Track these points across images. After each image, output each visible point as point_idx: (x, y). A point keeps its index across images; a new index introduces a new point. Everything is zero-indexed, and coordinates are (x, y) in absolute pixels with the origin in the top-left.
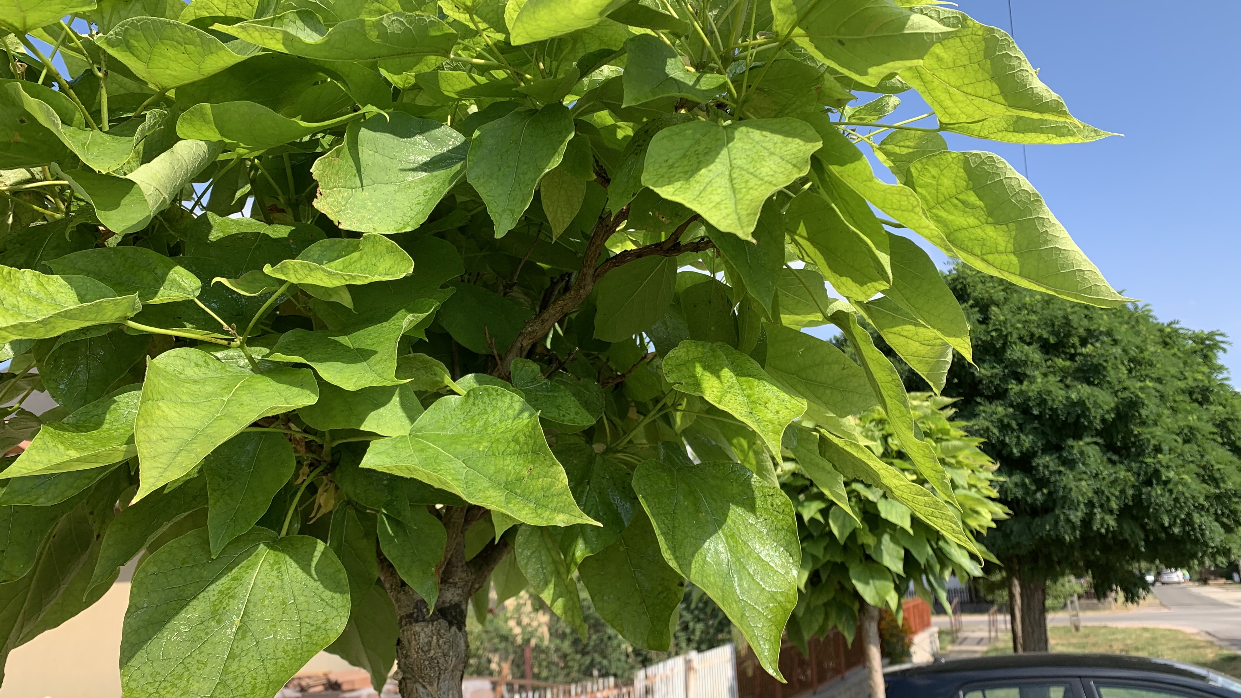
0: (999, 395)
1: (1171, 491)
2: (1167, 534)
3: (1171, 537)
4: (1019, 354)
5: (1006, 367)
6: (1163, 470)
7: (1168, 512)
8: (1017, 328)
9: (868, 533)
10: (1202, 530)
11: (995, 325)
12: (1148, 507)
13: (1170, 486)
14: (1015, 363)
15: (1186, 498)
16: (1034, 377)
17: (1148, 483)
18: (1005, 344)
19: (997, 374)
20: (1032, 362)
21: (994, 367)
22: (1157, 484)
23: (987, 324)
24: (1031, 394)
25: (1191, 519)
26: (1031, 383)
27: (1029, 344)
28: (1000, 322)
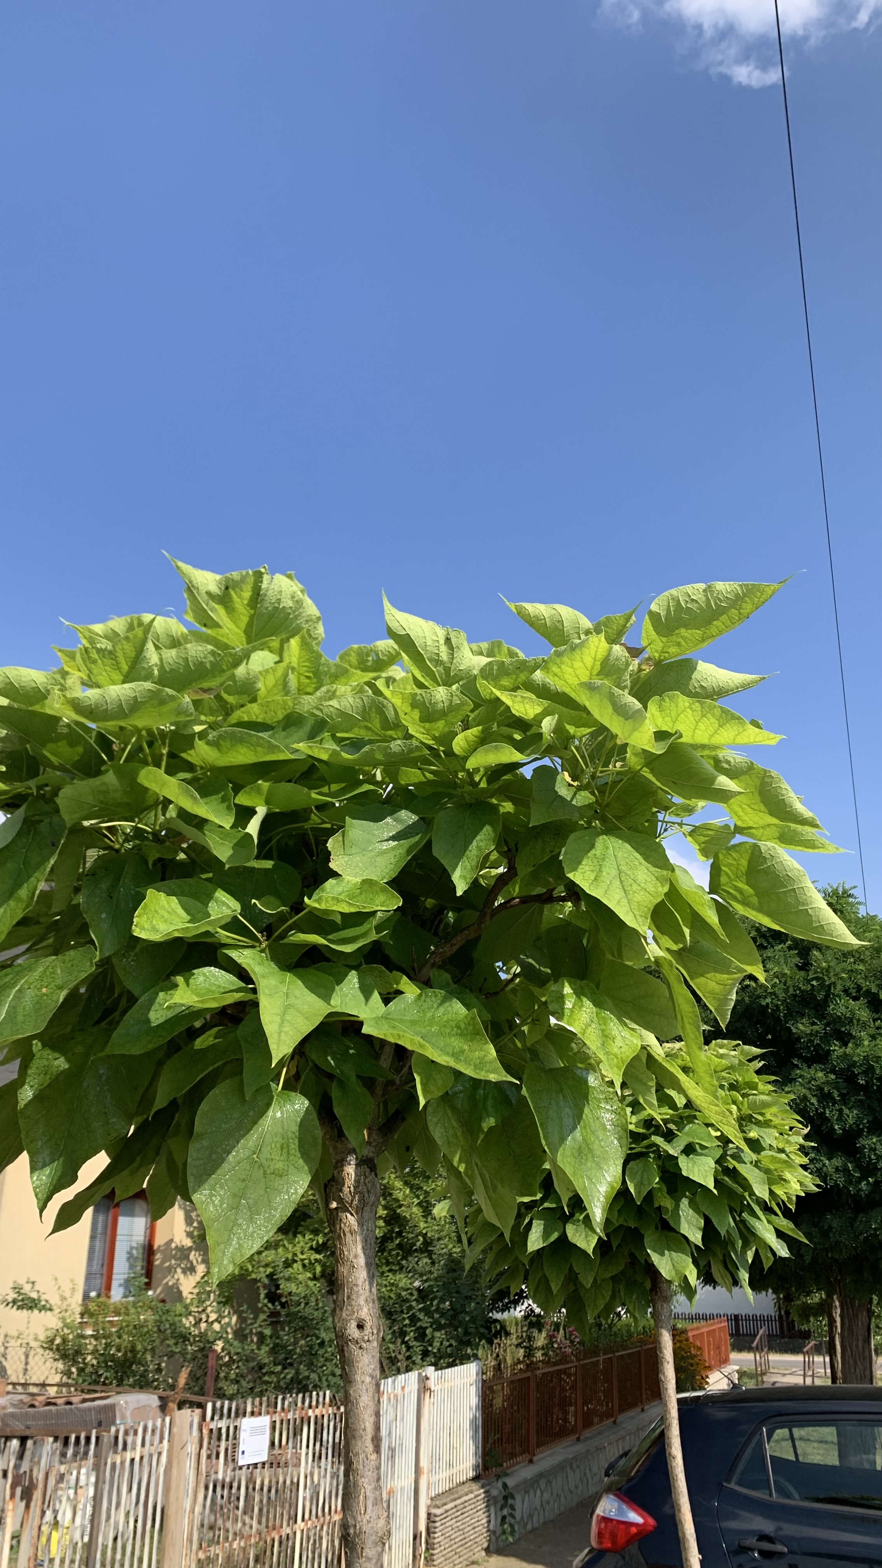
0: (820, 1057)
4: (843, 1010)
5: (828, 1025)
8: (842, 978)
9: (666, 1195)
11: (816, 972)
14: (838, 1020)
16: (861, 1039)
18: (827, 996)
19: (817, 1032)
20: (858, 1020)
21: (814, 1024)
23: (808, 971)
24: (856, 1059)
26: (857, 1045)
27: (855, 999)
28: (823, 969)
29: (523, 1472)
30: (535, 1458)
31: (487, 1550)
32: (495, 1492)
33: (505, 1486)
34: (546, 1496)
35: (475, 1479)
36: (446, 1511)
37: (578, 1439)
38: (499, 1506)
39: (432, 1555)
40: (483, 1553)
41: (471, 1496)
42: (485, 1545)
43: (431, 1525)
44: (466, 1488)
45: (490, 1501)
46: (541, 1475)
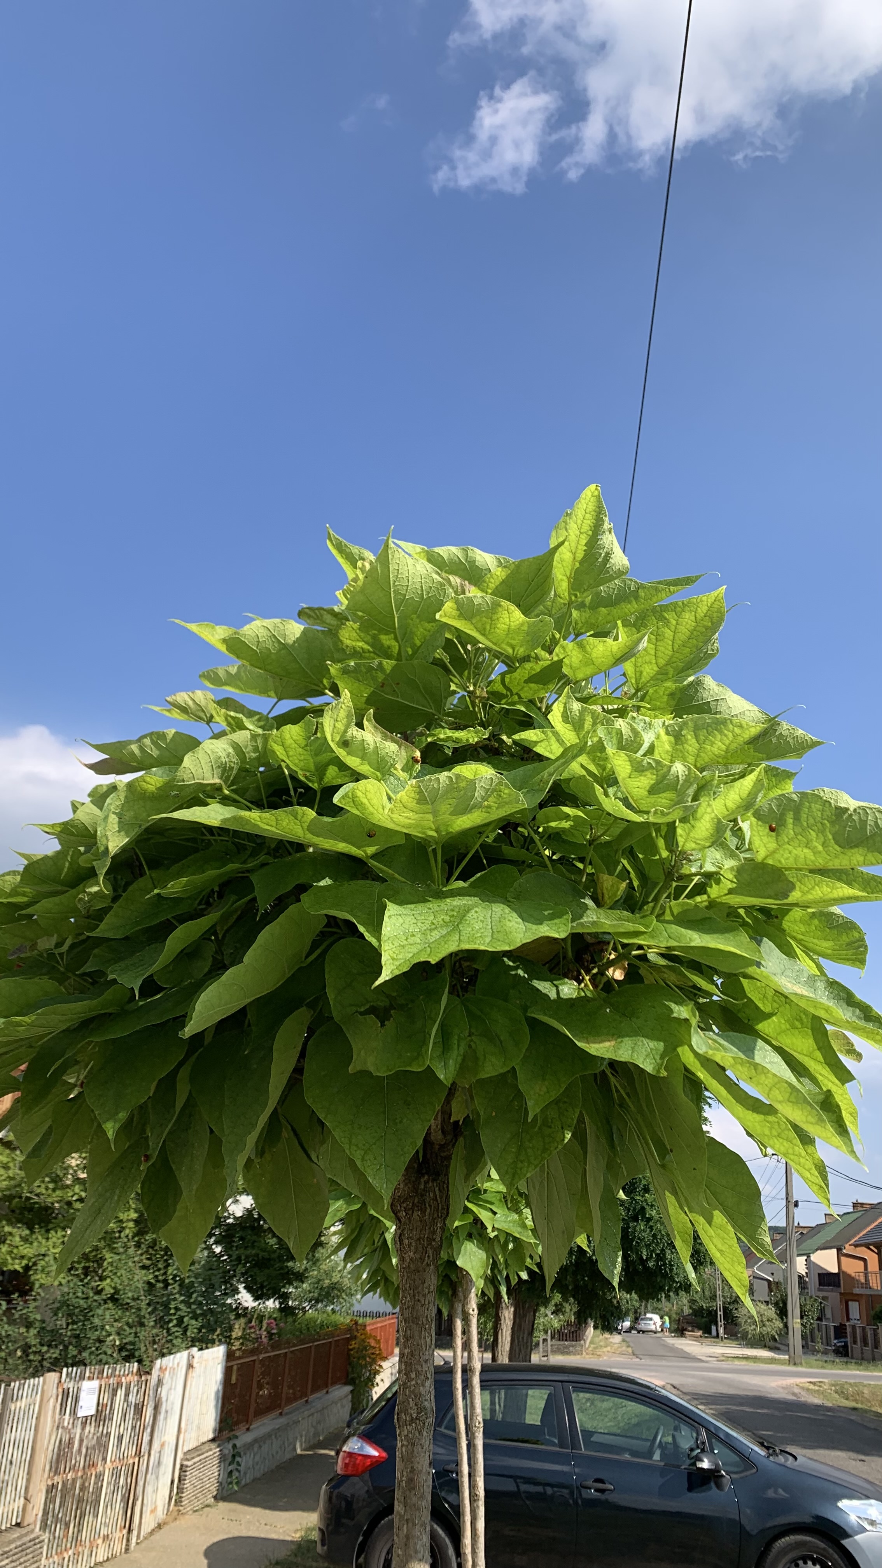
1: (651, 1228)
2: (645, 1267)
3: (647, 1268)
6: (647, 1208)
7: (648, 1246)
10: (671, 1265)
12: (633, 1240)
13: (651, 1223)
15: (662, 1235)
17: (635, 1219)
22: (642, 1220)
25: (664, 1255)
29: (244, 1438)
30: (252, 1427)
31: (215, 1497)
32: (226, 1452)
33: (234, 1446)
34: (257, 1458)
35: (213, 1440)
36: (195, 1463)
37: (281, 1414)
38: (227, 1463)
39: (181, 1497)
40: (212, 1500)
41: (211, 1453)
42: (215, 1493)
43: (182, 1474)
44: (206, 1447)
45: (222, 1458)
46: (256, 1441)
